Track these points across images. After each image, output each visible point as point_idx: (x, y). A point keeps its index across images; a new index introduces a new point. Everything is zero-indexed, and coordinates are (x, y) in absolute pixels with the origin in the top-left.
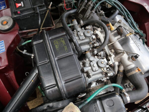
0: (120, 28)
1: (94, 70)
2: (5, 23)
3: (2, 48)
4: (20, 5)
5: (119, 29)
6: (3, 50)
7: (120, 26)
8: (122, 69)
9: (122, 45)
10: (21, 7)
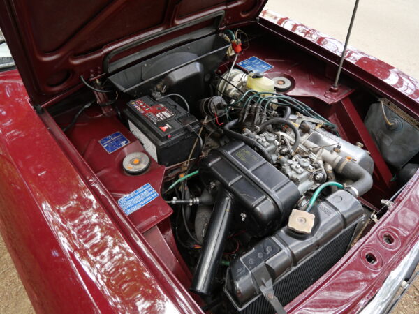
0: (303, 124)
1: (300, 172)
2: (136, 161)
3: (152, 193)
4: (166, 128)
5: (304, 126)
6: (155, 195)
7: (303, 122)
8: (329, 168)
9: (316, 143)
10: (168, 129)
